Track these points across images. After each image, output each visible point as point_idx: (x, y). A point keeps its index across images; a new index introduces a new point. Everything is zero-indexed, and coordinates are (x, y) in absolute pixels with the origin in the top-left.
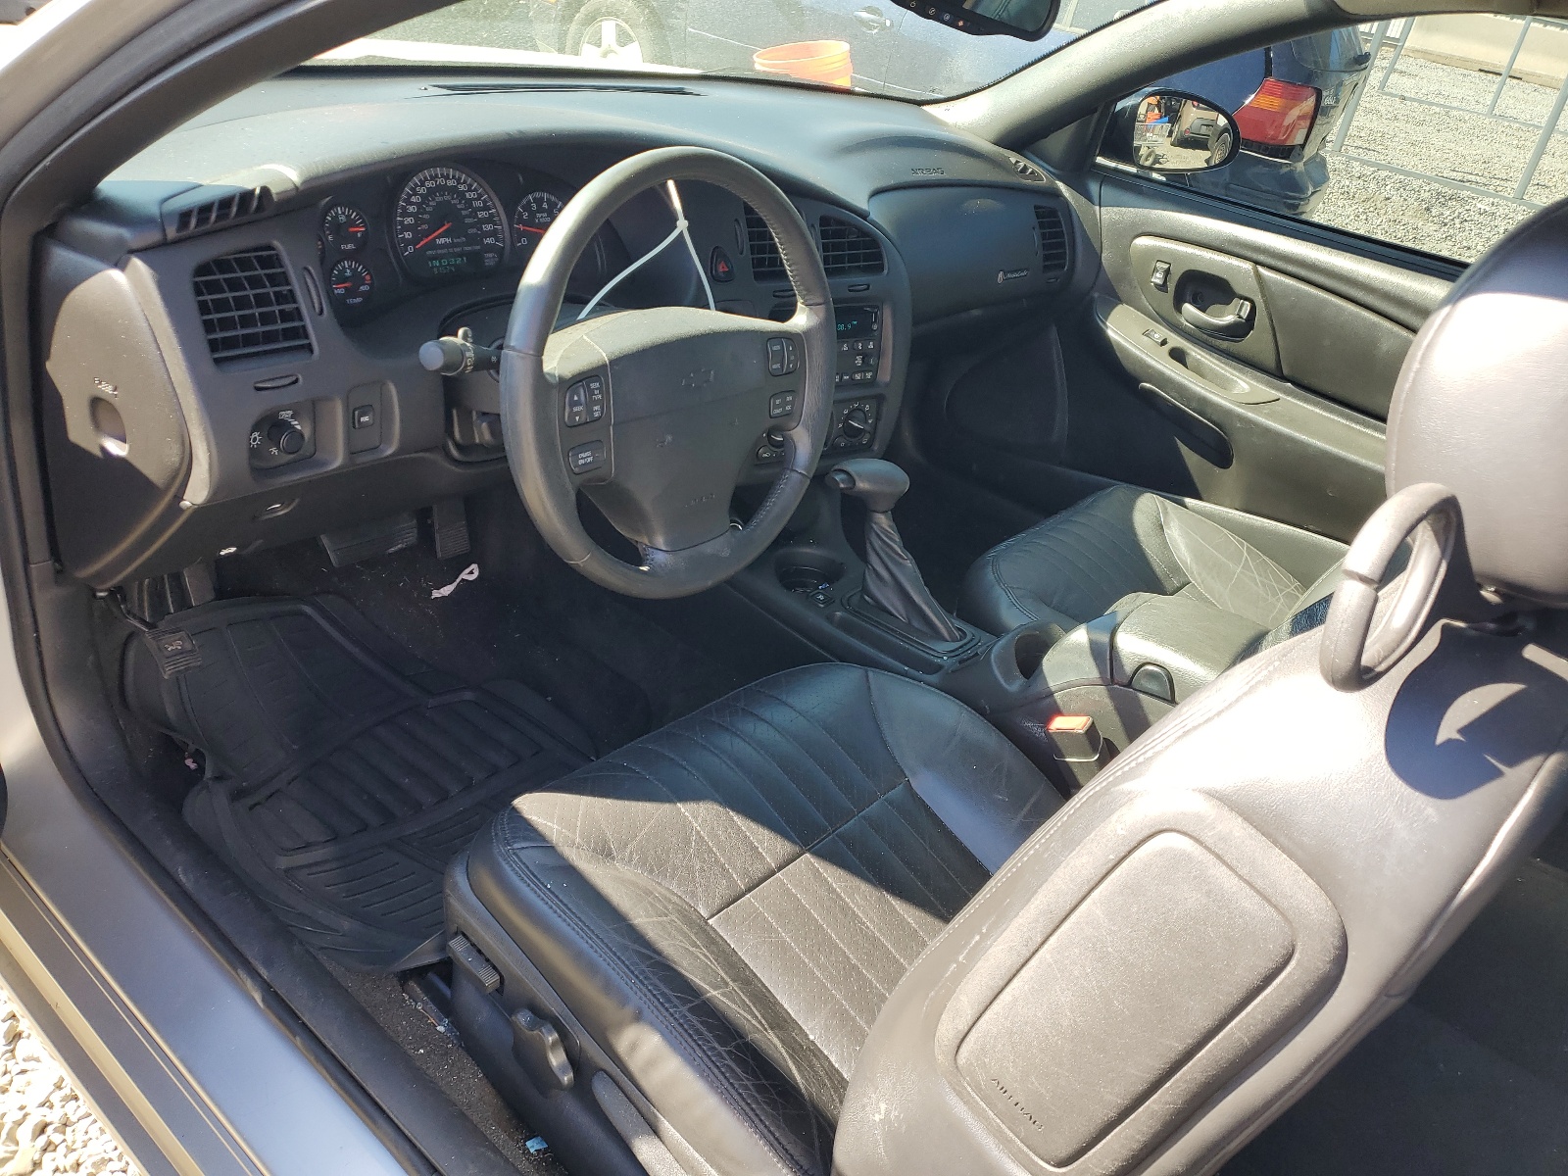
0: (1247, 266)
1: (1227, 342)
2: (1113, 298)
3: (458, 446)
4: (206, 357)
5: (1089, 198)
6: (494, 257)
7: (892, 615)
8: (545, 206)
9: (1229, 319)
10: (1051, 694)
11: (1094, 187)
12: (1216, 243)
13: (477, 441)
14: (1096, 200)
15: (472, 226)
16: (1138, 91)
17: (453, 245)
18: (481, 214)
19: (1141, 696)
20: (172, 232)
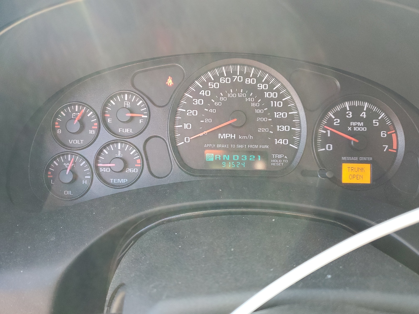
6: (283, 158)
8: (364, 115)
15: (263, 125)
17: (237, 141)
18: (278, 115)
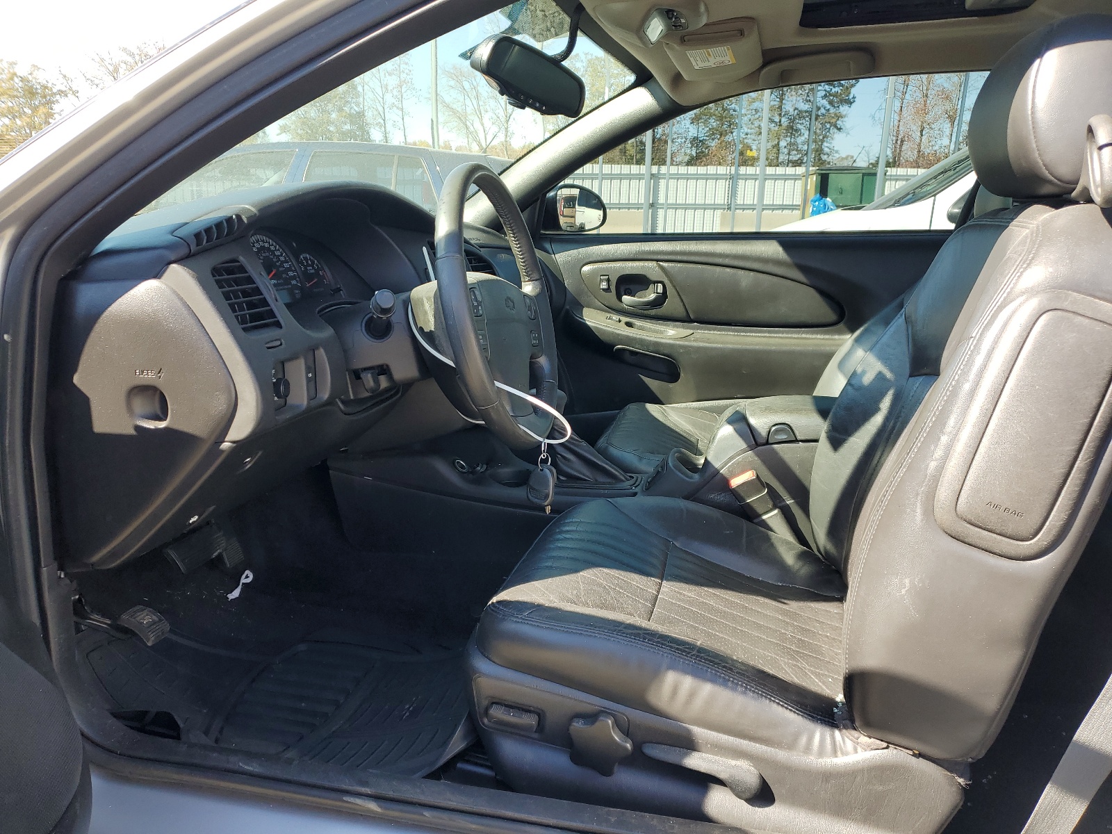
0: (654, 263)
1: (654, 312)
2: (580, 307)
3: (343, 402)
4: (239, 328)
5: (548, 252)
6: (299, 292)
7: (585, 480)
8: (309, 262)
9: (652, 296)
10: (717, 472)
11: (547, 246)
12: (632, 256)
13: (352, 397)
14: (551, 251)
16: (554, 187)
17: (278, 285)
18: (286, 265)
19: (775, 446)
20: (194, 248)
